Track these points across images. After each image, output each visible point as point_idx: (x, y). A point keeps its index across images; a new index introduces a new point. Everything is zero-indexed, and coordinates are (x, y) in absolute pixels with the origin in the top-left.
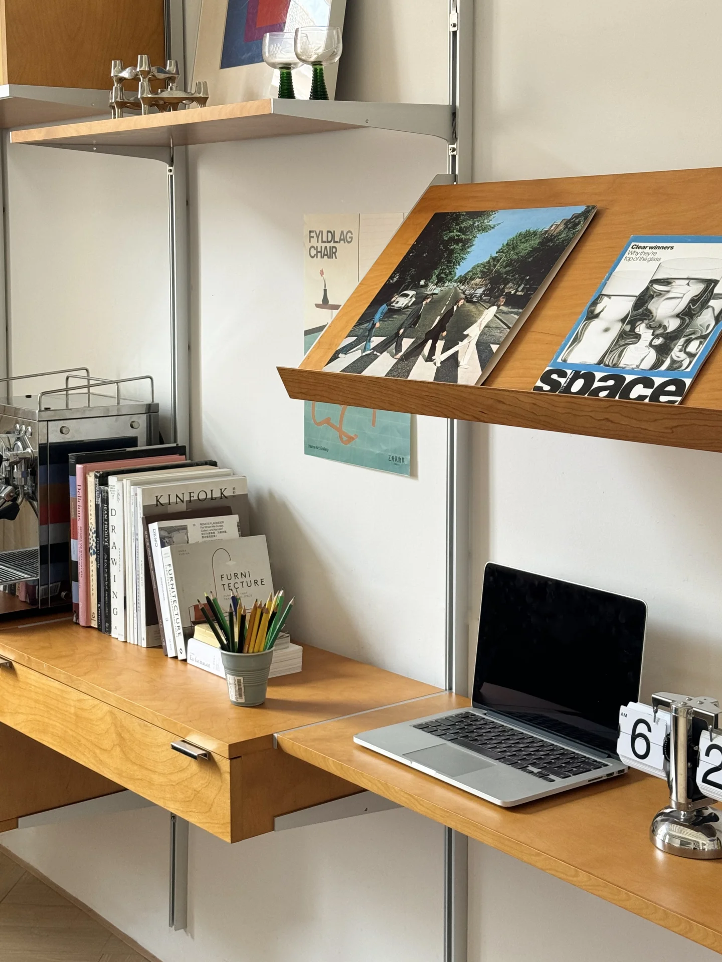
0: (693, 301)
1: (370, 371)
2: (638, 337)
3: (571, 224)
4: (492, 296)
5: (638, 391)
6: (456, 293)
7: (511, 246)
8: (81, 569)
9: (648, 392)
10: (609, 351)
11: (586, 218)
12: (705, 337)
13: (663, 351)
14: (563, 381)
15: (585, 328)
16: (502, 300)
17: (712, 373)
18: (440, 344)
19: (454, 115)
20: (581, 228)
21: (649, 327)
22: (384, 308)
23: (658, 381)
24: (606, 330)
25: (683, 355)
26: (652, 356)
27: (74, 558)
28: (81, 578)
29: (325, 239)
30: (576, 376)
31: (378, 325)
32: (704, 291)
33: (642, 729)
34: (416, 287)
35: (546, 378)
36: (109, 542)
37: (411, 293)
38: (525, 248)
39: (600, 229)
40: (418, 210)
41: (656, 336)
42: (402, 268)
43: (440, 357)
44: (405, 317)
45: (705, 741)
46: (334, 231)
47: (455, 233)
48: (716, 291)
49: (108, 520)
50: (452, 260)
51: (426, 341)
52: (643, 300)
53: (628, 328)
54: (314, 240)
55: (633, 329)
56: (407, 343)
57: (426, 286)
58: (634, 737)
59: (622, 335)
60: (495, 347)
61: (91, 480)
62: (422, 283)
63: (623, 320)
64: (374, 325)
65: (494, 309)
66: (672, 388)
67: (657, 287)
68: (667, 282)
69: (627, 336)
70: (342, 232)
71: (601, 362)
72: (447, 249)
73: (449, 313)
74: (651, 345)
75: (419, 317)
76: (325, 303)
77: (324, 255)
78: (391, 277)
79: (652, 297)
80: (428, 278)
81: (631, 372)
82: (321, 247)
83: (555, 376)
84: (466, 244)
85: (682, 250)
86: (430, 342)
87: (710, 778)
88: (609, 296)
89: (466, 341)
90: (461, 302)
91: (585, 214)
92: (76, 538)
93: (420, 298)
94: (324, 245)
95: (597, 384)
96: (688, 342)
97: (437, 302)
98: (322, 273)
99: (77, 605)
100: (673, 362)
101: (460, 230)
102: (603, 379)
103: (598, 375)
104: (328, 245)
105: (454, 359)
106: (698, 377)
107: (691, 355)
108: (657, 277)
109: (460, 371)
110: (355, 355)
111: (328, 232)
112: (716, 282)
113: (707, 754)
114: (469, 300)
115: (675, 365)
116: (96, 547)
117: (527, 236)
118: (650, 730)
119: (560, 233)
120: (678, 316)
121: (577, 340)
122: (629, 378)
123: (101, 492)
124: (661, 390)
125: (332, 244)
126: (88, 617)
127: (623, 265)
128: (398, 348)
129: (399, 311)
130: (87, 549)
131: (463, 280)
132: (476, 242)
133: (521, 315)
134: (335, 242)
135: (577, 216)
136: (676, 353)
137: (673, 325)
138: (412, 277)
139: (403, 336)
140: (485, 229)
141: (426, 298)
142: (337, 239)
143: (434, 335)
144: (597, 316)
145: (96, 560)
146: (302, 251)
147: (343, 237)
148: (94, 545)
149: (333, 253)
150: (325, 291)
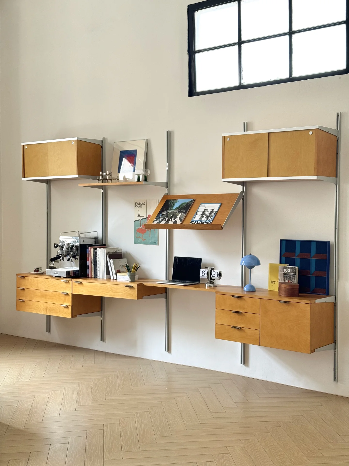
0: (211, 212)
1: (161, 223)
2: (204, 217)
3: (191, 201)
4: (180, 212)
5: (205, 223)
6: (174, 212)
7: (182, 205)
8: (90, 267)
9: (206, 223)
10: (200, 219)
11: (193, 201)
12: (213, 216)
13: (207, 218)
14: (194, 223)
15: (196, 216)
16: (182, 212)
17: (214, 221)
18: (173, 219)
19: (167, 184)
20: (193, 202)
21: (205, 215)
22: (161, 214)
23: (207, 222)
24: (199, 216)
25: (210, 219)
26: (206, 219)
27: (87, 265)
28: (90, 269)
29: (139, 204)
30: (195, 222)
31: (161, 217)
32: (212, 211)
34: (166, 211)
35: (191, 222)
36: (97, 260)
37: (166, 212)
38: (184, 205)
39: (196, 202)
40: (163, 199)
41: (206, 216)
42: (163, 208)
43: (173, 221)
44: (165, 215)
45: (212, 271)
47: (171, 203)
48: (214, 210)
49: (97, 256)
50: (172, 207)
51: (170, 219)
52: (204, 212)
53: (202, 216)
54: (136, 205)
55: (203, 216)
56: (167, 219)
57: (168, 211)
58: (202, 273)
59: (201, 216)
60: (182, 219)
61: (92, 249)
62: (167, 210)
63: (201, 215)
64: (160, 217)
65: (181, 214)
66: (209, 223)
67: (206, 210)
68: (207, 209)
69: (202, 217)
71: (199, 220)
72: (170, 205)
73: (173, 215)
74: (206, 217)
75: (168, 215)
76: (139, 216)
77: (139, 207)
78: (161, 210)
79: (205, 211)
80: (168, 210)
81: (203, 221)
83: (192, 222)
84: (174, 204)
85: (208, 205)
86: (171, 219)
87: (213, 276)
88: (199, 211)
89: (177, 218)
90: (175, 213)
91: (193, 200)
92: (88, 261)
93: (167, 213)
94: (139, 205)
95: (199, 223)
96: (211, 217)
97: (171, 213)
98: (138, 210)
99: (89, 274)
100: (209, 219)
101: (172, 202)
102: (200, 222)
103: (199, 222)
104: (140, 205)
105: (176, 221)
106: (212, 221)
107: (211, 219)
108: (205, 209)
109: (177, 222)
110: (158, 221)
112: (214, 209)
113: (213, 273)
114: (176, 212)
115: (209, 220)
116: (94, 262)
117: (184, 203)
118: (204, 272)
119: (190, 203)
120: (209, 214)
121: (195, 217)
122: (203, 222)
123: (95, 251)
124: (208, 223)
126: (91, 276)
127: (200, 207)
128: (166, 220)
129: (164, 215)
130: (91, 263)
131: (174, 210)
132: (175, 204)
133: (186, 214)
135: (192, 200)
136: (209, 218)
137: (208, 215)
138: (165, 209)
139: (166, 218)
140: (177, 202)
141: (168, 212)
142: (142, 204)
143: (172, 218)
144: (197, 214)
145: (94, 265)
146: (134, 207)
147: (143, 204)
148: (93, 262)
149: (141, 207)
150: (139, 214)
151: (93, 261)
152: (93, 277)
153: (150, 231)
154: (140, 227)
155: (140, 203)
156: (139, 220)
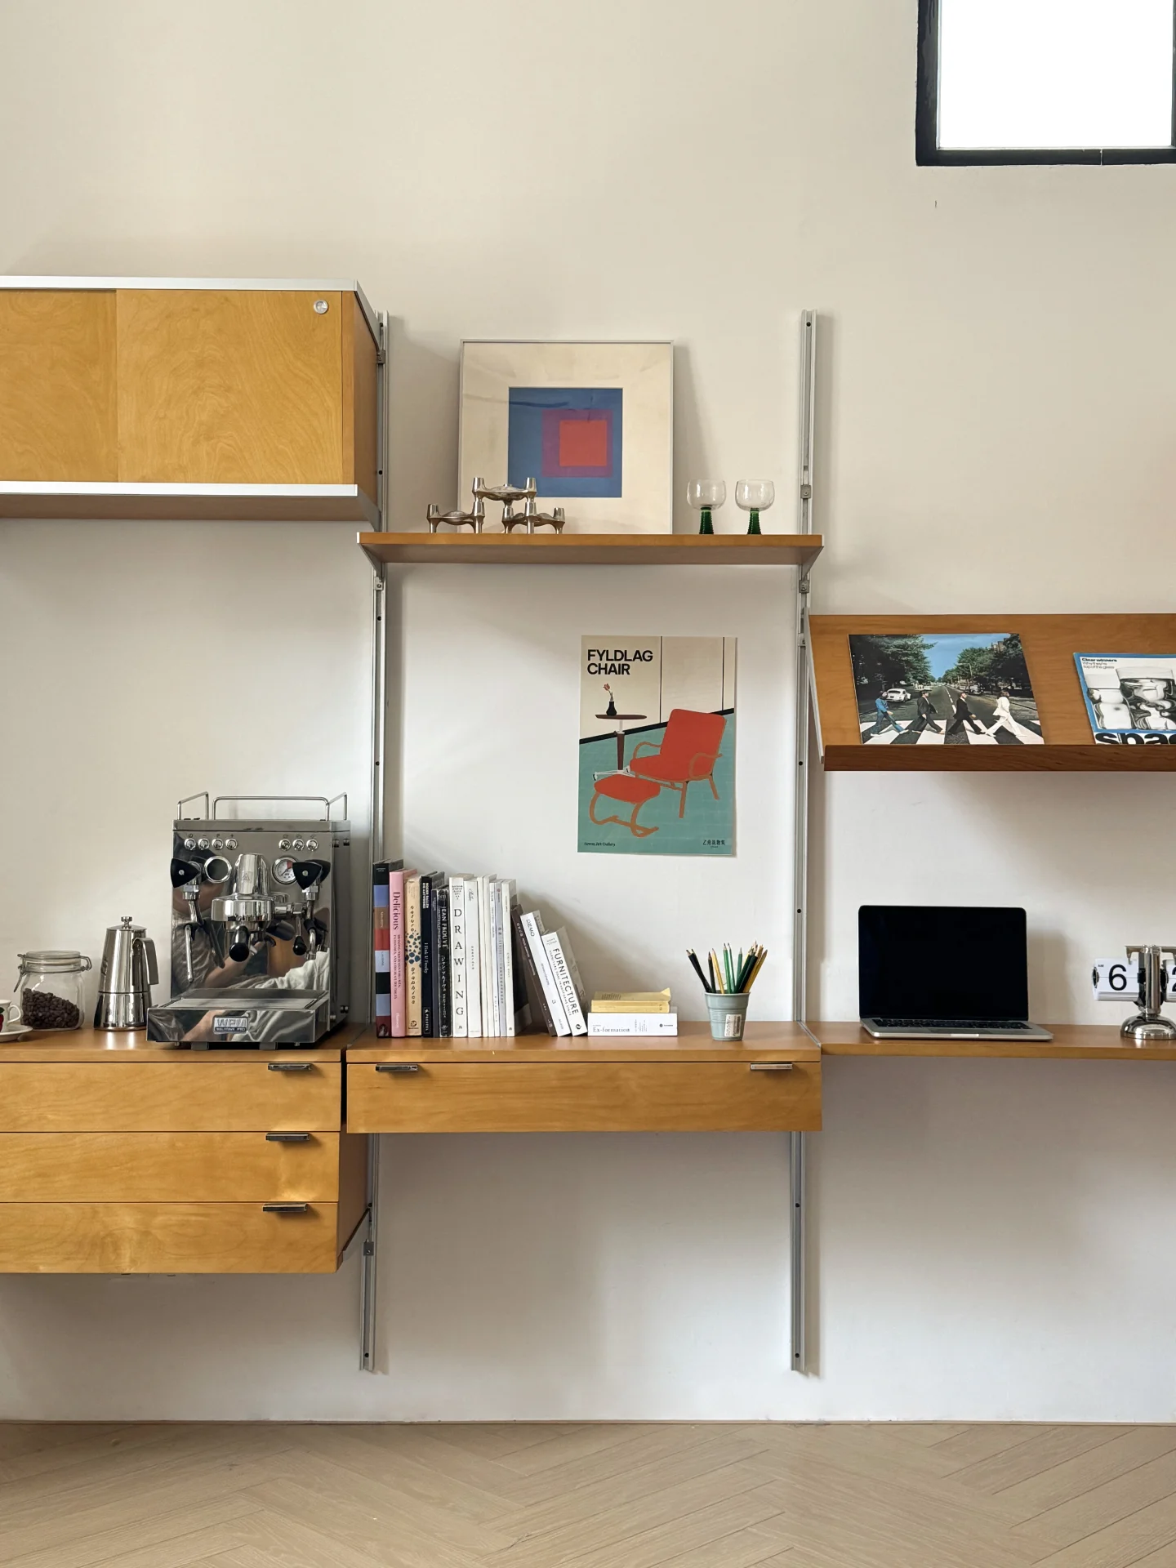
1: (921, 742)
2: (1148, 713)
4: (989, 690)
6: (952, 691)
8: (395, 979)
15: (1098, 709)
16: (1005, 693)
18: (978, 723)
21: (1149, 706)
22: (879, 699)
24: (1116, 708)
26: (1171, 723)
27: (379, 970)
28: (394, 989)
29: (611, 656)
33: (1117, 971)
34: (899, 686)
36: (448, 943)
37: (900, 690)
41: (1160, 712)
43: (988, 730)
44: (915, 707)
46: (626, 651)
47: (893, 649)
49: (448, 922)
51: (960, 722)
54: (596, 659)
55: (1138, 707)
58: (1111, 978)
61: (413, 885)
62: (903, 683)
63: (1124, 703)
64: (884, 713)
69: (1138, 712)
70: (638, 652)
74: (1161, 716)
75: (931, 706)
76: (611, 713)
77: (610, 671)
82: (606, 665)
86: (965, 722)
88: (1096, 689)
89: (1001, 719)
90: (964, 695)
92: (384, 947)
93: (917, 695)
94: (609, 663)
97: (938, 696)
98: (607, 687)
99: (386, 1020)
104: (616, 664)
111: (616, 651)
113: (1174, 973)
116: (423, 952)
118: (1124, 970)
119: (1007, 650)
121: (1099, 715)
125: (623, 662)
126: (406, 1030)
129: (901, 703)
130: (405, 957)
131: (946, 681)
134: (626, 660)
137: (1167, 704)
141: (921, 693)
142: (630, 657)
143: (965, 717)
144: (1099, 701)
145: (422, 966)
146: (576, 668)
147: (639, 656)
148: (418, 950)
149: (624, 669)
150: (612, 704)
151: (414, 947)
152: (417, 1031)
153: (684, 791)
154: (620, 768)
155: (619, 656)
156: (613, 735)
